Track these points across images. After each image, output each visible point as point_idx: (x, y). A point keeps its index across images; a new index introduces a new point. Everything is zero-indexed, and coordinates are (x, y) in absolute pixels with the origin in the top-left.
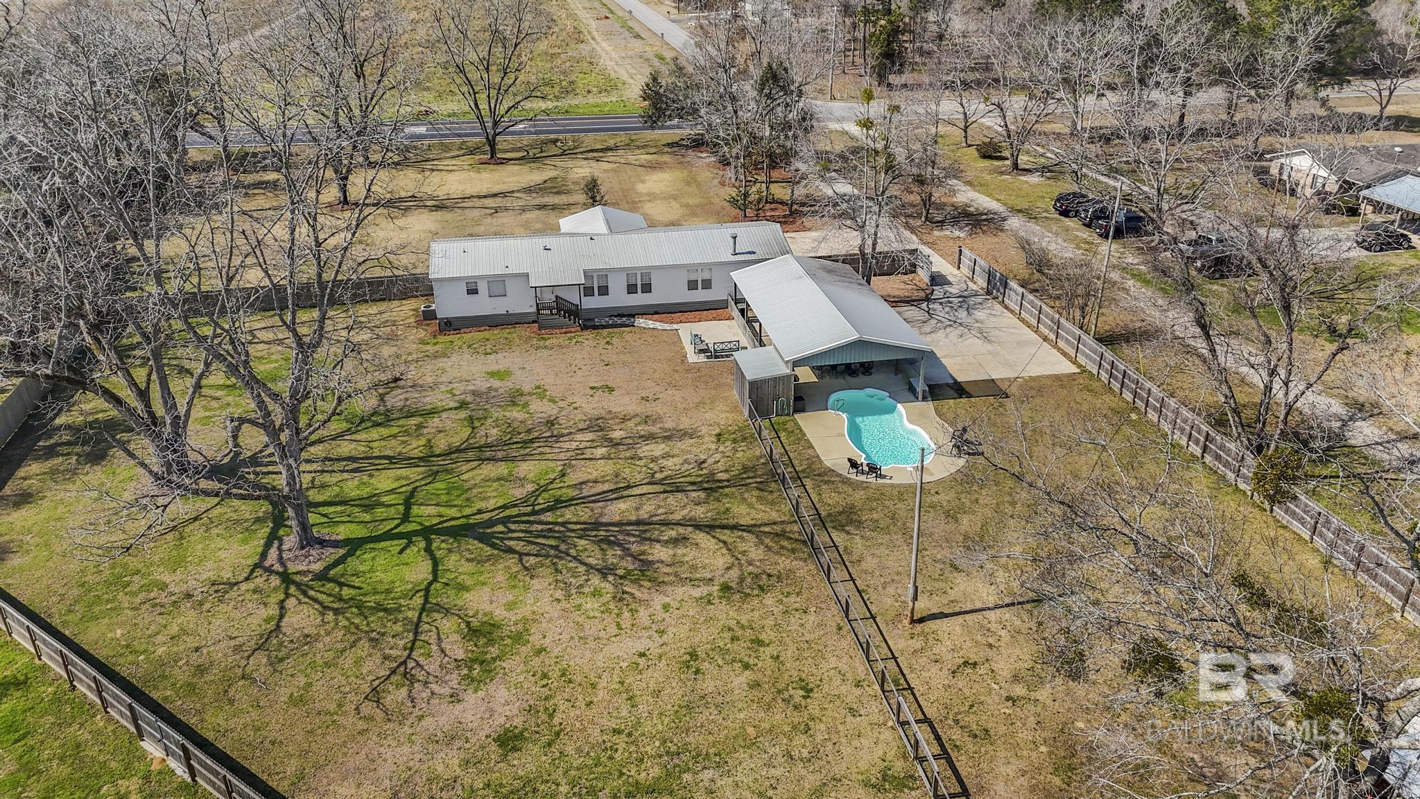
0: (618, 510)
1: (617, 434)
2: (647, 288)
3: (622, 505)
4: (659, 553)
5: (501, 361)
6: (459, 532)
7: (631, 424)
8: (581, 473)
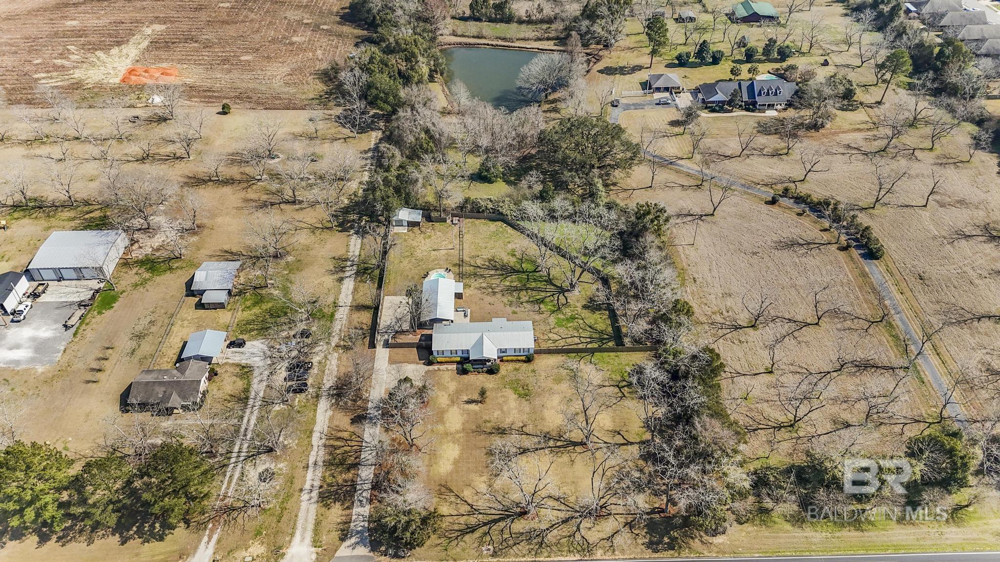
0: (492, 272)
1: (490, 290)
4: (487, 263)
6: (518, 272)
7: (487, 292)
8: (498, 281)
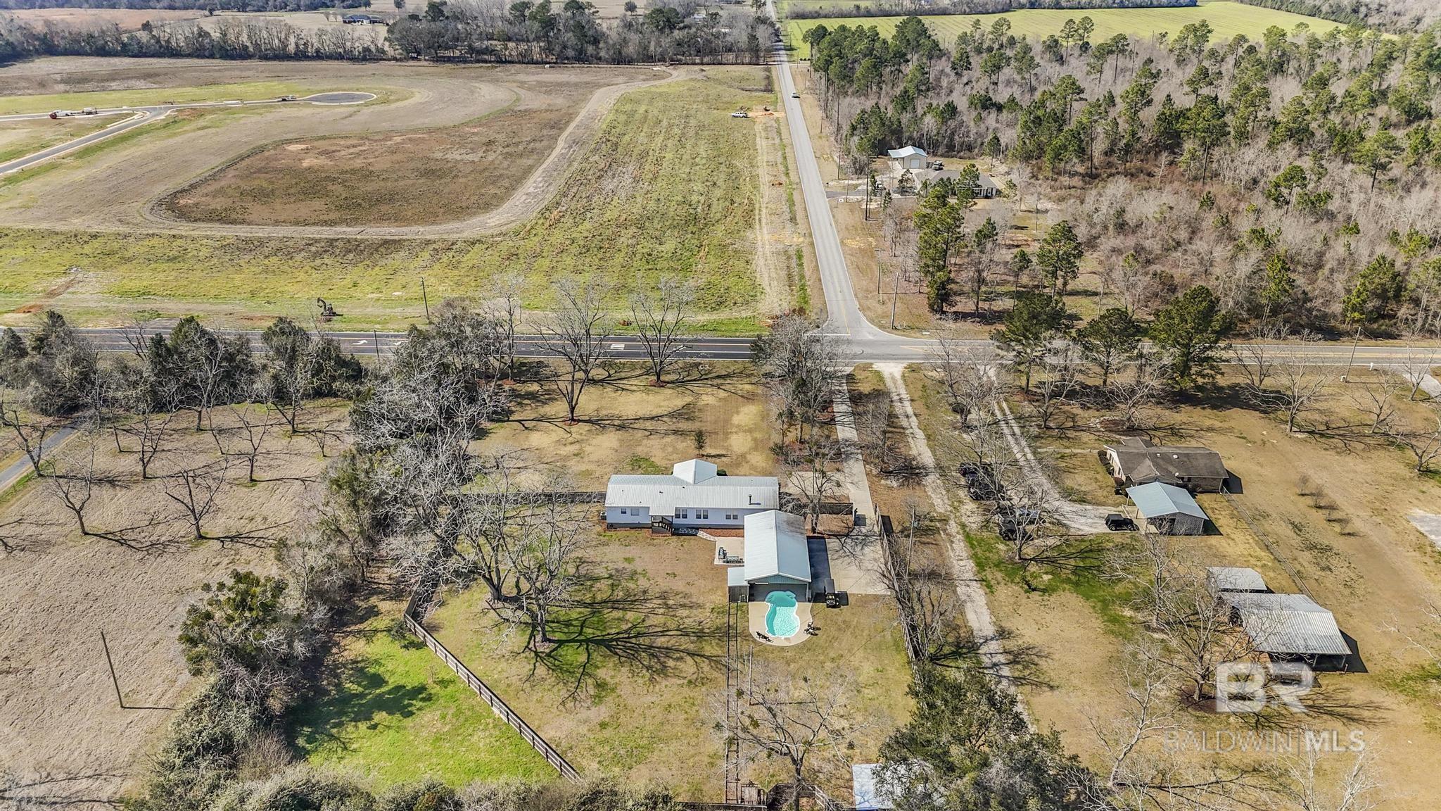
0: (661, 641)
1: (671, 602)
2: (706, 517)
3: (663, 639)
4: (671, 663)
5: (632, 552)
6: (600, 642)
7: (678, 597)
8: (653, 620)
